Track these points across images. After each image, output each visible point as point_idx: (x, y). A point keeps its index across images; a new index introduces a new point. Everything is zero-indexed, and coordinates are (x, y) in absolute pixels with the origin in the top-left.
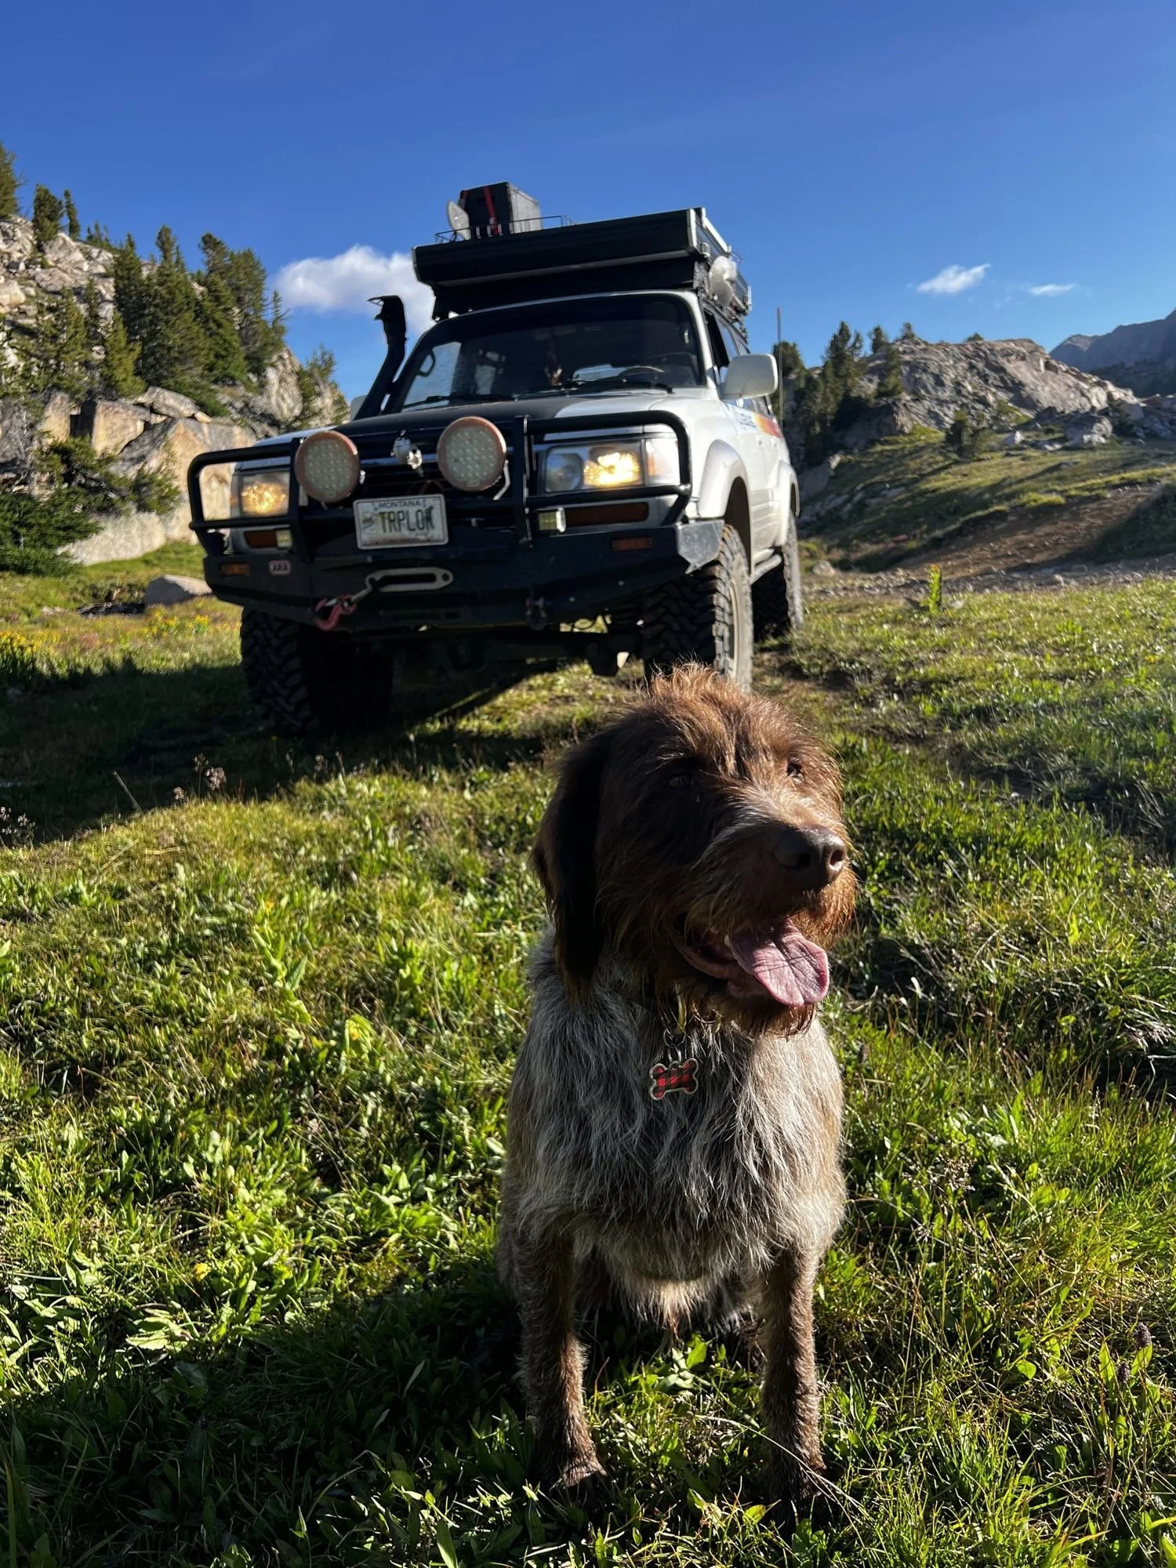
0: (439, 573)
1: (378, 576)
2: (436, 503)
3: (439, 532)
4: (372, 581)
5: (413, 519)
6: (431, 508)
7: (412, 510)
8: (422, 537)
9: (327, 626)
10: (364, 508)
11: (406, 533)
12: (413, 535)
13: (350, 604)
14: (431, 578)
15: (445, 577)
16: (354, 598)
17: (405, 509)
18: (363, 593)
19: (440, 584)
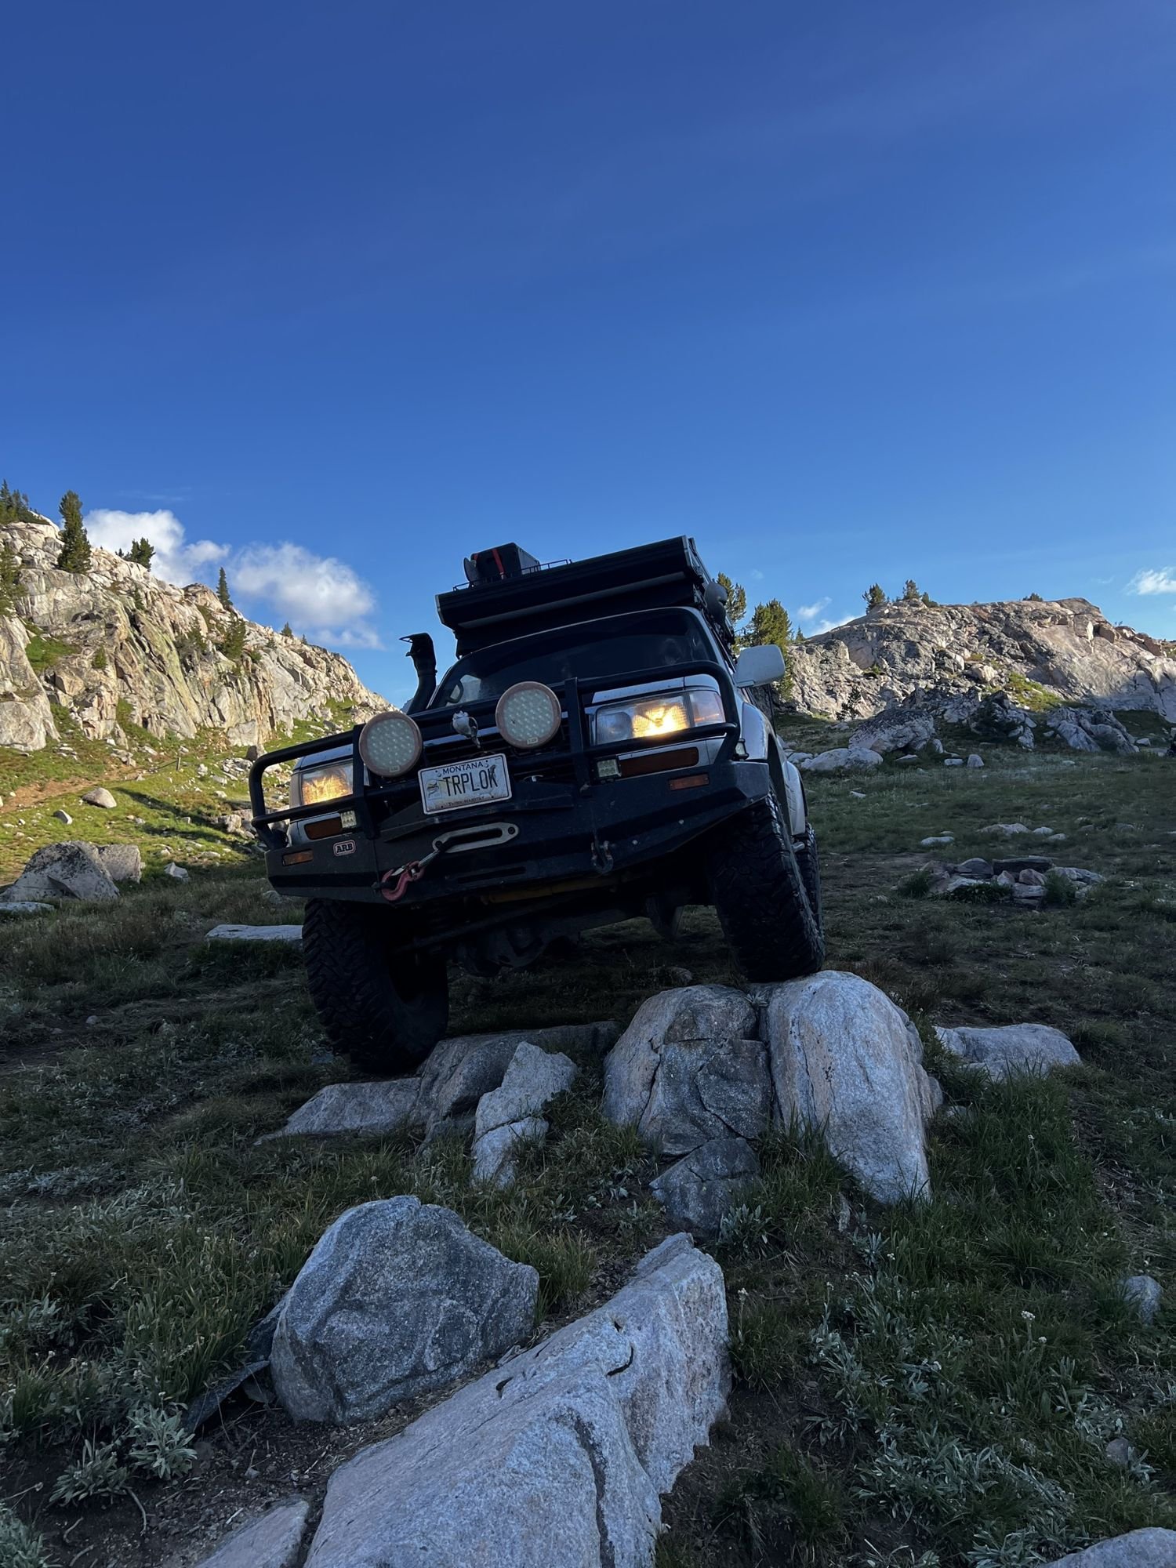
0: (504, 827)
1: (444, 839)
2: (498, 763)
3: (502, 789)
4: (438, 844)
5: (476, 780)
6: (494, 767)
7: (475, 771)
8: (487, 796)
9: (391, 896)
10: (428, 776)
11: (469, 794)
12: (477, 795)
13: (417, 870)
14: (497, 833)
15: (511, 831)
16: (421, 863)
17: (468, 772)
18: (431, 856)
19: (506, 837)
